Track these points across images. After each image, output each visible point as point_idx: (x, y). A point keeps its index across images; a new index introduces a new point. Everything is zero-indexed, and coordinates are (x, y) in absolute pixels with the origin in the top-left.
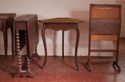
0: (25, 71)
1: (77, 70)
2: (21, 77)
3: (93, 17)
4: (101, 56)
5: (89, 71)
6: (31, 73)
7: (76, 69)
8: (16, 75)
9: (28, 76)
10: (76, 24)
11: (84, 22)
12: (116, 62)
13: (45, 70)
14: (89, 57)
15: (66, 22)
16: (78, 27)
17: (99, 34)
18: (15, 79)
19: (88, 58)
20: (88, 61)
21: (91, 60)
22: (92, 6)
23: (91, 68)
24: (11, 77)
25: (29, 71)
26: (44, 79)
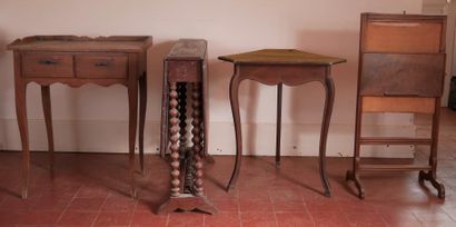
0: (190, 195)
1: (327, 194)
2: (179, 210)
3: (369, 49)
4: (379, 156)
5: (360, 196)
6: (207, 201)
7: (320, 193)
8: (162, 206)
9: (196, 210)
10: (324, 68)
11: (345, 61)
12: (430, 172)
13: (237, 193)
14: (357, 159)
15: (300, 61)
16: (330, 77)
17: (385, 95)
18: (162, 216)
19: (354, 161)
20: (351, 169)
21: (361, 166)
22: (366, 18)
23: (363, 190)
24: (148, 211)
25: (201, 194)
26: (243, 218)
